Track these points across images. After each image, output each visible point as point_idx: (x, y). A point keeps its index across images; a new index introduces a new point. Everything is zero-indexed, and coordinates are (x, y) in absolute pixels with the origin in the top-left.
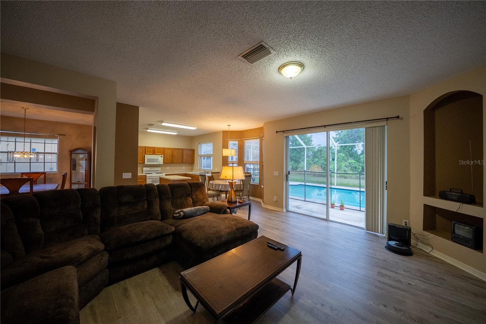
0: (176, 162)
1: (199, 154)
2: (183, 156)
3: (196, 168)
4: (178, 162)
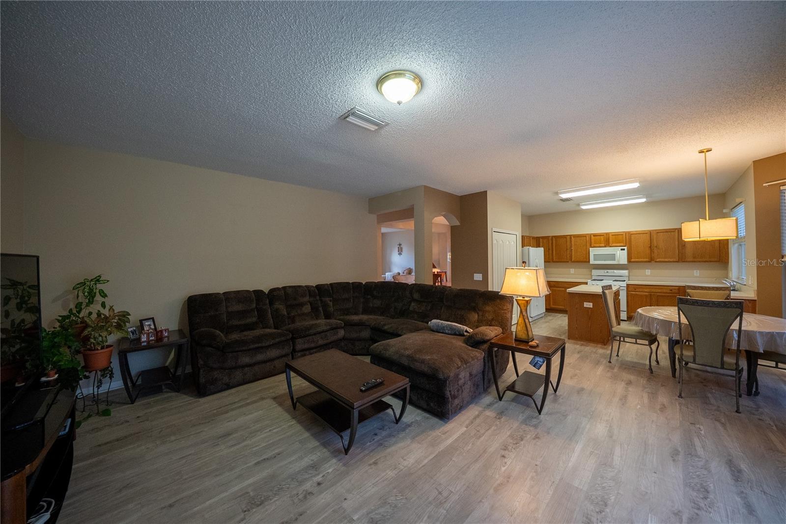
0: (661, 260)
4: (666, 260)
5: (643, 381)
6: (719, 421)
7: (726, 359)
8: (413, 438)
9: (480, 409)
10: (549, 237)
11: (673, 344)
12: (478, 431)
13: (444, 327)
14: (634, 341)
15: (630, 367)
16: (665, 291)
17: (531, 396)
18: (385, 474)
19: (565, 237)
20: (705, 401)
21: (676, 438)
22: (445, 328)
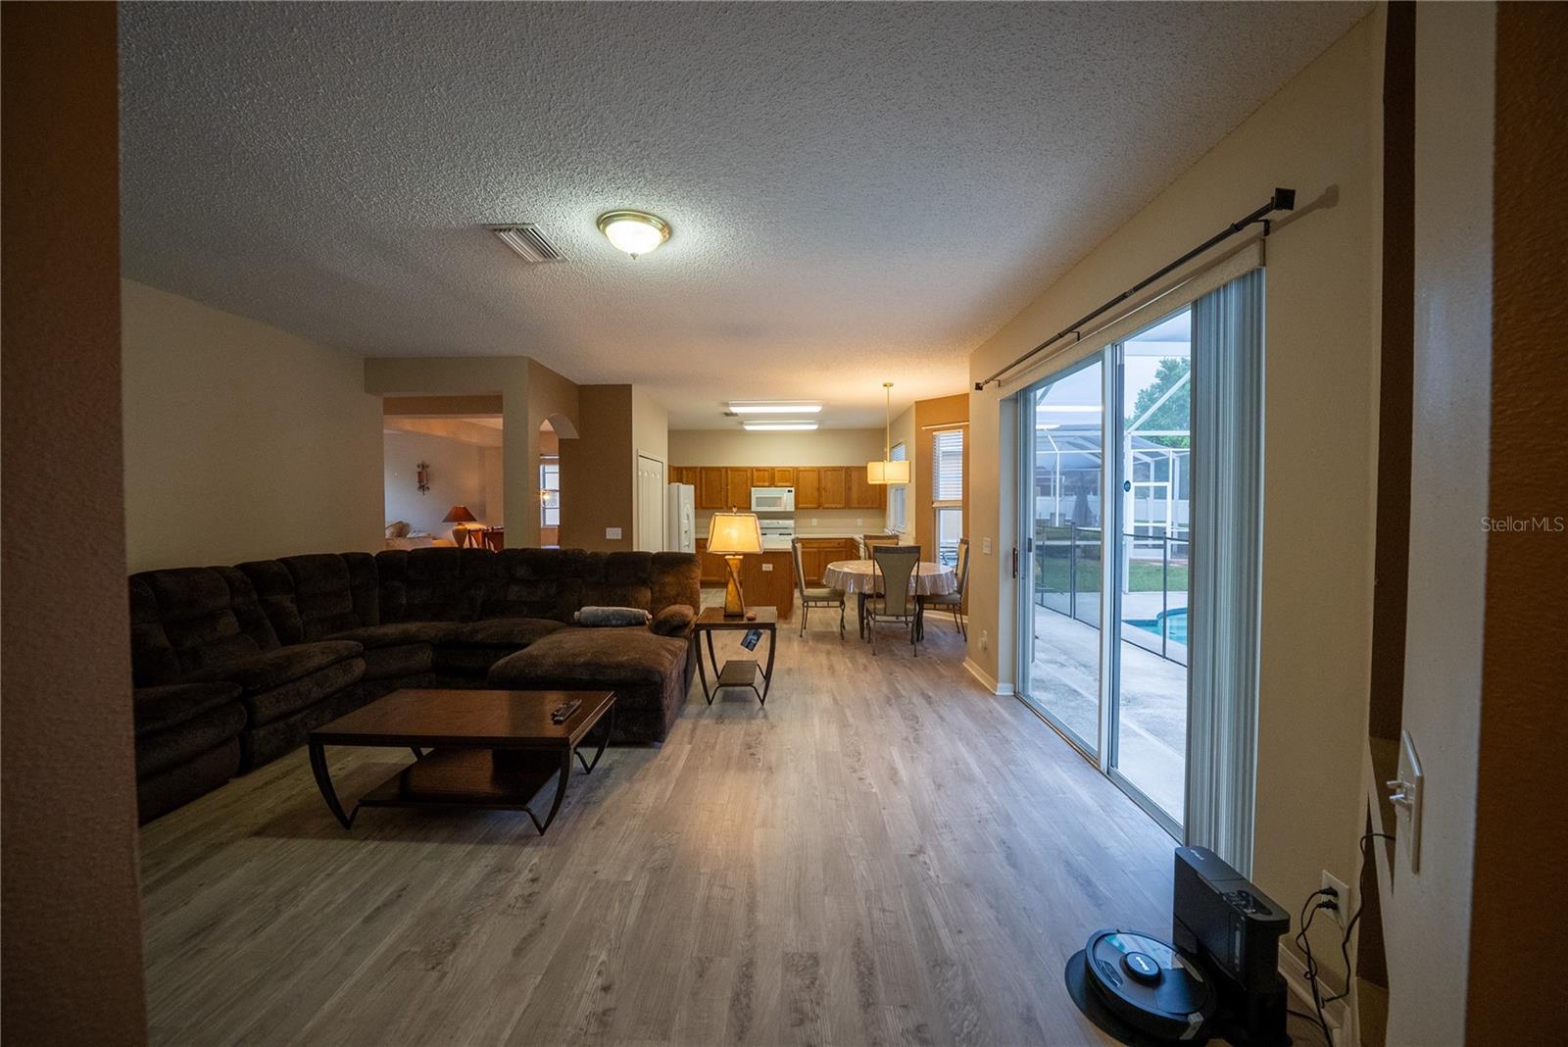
0: (829, 506)
2: (849, 488)
4: (834, 506)
5: (839, 648)
6: (905, 666)
7: (908, 606)
8: (630, 779)
9: (692, 721)
10: (696, 468)
11: (863, 598)
12: (707, 742)
13: (608, 617)
14: (825, 604)
15: (821, 637)
16: (832, 545)
17: (750, 685)
18: (624, 828)
19: (719, 469)
20: (891, 653)
21: (885, 689)
22: (611, 618)
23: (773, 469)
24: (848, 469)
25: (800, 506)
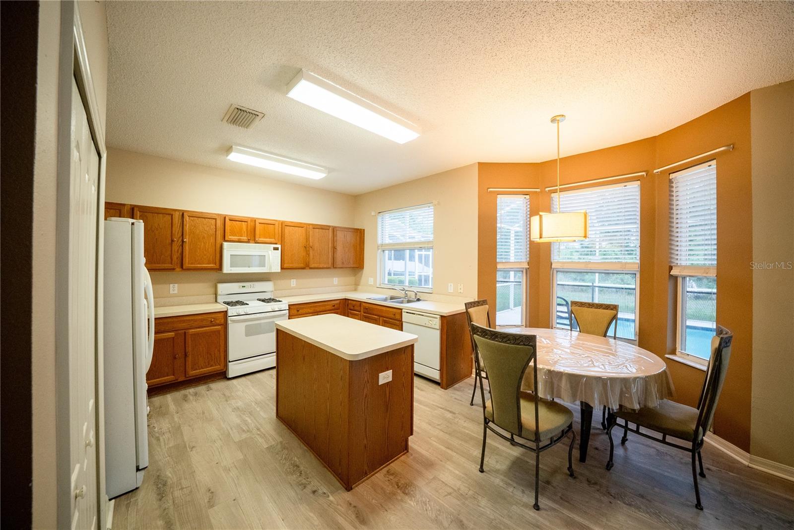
0: (316, 265)
1: (380, 242)
2: (334, 248)
3: (371, 281)
4: (320, 266)
16: (328, 307)
23: (254, 220)
24: (334, 229)
25: (286, 266)
